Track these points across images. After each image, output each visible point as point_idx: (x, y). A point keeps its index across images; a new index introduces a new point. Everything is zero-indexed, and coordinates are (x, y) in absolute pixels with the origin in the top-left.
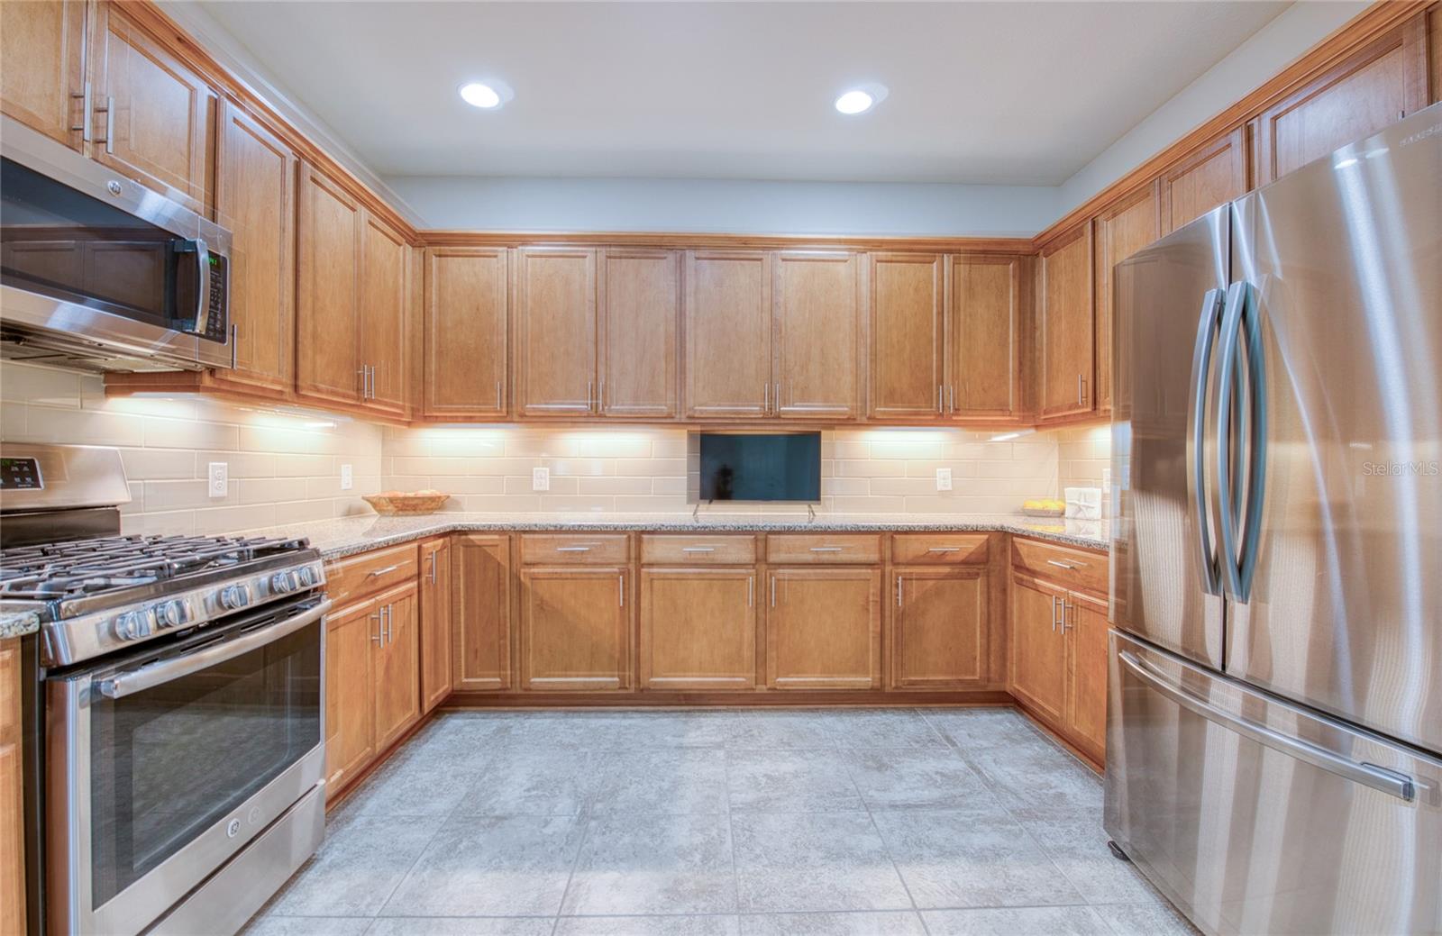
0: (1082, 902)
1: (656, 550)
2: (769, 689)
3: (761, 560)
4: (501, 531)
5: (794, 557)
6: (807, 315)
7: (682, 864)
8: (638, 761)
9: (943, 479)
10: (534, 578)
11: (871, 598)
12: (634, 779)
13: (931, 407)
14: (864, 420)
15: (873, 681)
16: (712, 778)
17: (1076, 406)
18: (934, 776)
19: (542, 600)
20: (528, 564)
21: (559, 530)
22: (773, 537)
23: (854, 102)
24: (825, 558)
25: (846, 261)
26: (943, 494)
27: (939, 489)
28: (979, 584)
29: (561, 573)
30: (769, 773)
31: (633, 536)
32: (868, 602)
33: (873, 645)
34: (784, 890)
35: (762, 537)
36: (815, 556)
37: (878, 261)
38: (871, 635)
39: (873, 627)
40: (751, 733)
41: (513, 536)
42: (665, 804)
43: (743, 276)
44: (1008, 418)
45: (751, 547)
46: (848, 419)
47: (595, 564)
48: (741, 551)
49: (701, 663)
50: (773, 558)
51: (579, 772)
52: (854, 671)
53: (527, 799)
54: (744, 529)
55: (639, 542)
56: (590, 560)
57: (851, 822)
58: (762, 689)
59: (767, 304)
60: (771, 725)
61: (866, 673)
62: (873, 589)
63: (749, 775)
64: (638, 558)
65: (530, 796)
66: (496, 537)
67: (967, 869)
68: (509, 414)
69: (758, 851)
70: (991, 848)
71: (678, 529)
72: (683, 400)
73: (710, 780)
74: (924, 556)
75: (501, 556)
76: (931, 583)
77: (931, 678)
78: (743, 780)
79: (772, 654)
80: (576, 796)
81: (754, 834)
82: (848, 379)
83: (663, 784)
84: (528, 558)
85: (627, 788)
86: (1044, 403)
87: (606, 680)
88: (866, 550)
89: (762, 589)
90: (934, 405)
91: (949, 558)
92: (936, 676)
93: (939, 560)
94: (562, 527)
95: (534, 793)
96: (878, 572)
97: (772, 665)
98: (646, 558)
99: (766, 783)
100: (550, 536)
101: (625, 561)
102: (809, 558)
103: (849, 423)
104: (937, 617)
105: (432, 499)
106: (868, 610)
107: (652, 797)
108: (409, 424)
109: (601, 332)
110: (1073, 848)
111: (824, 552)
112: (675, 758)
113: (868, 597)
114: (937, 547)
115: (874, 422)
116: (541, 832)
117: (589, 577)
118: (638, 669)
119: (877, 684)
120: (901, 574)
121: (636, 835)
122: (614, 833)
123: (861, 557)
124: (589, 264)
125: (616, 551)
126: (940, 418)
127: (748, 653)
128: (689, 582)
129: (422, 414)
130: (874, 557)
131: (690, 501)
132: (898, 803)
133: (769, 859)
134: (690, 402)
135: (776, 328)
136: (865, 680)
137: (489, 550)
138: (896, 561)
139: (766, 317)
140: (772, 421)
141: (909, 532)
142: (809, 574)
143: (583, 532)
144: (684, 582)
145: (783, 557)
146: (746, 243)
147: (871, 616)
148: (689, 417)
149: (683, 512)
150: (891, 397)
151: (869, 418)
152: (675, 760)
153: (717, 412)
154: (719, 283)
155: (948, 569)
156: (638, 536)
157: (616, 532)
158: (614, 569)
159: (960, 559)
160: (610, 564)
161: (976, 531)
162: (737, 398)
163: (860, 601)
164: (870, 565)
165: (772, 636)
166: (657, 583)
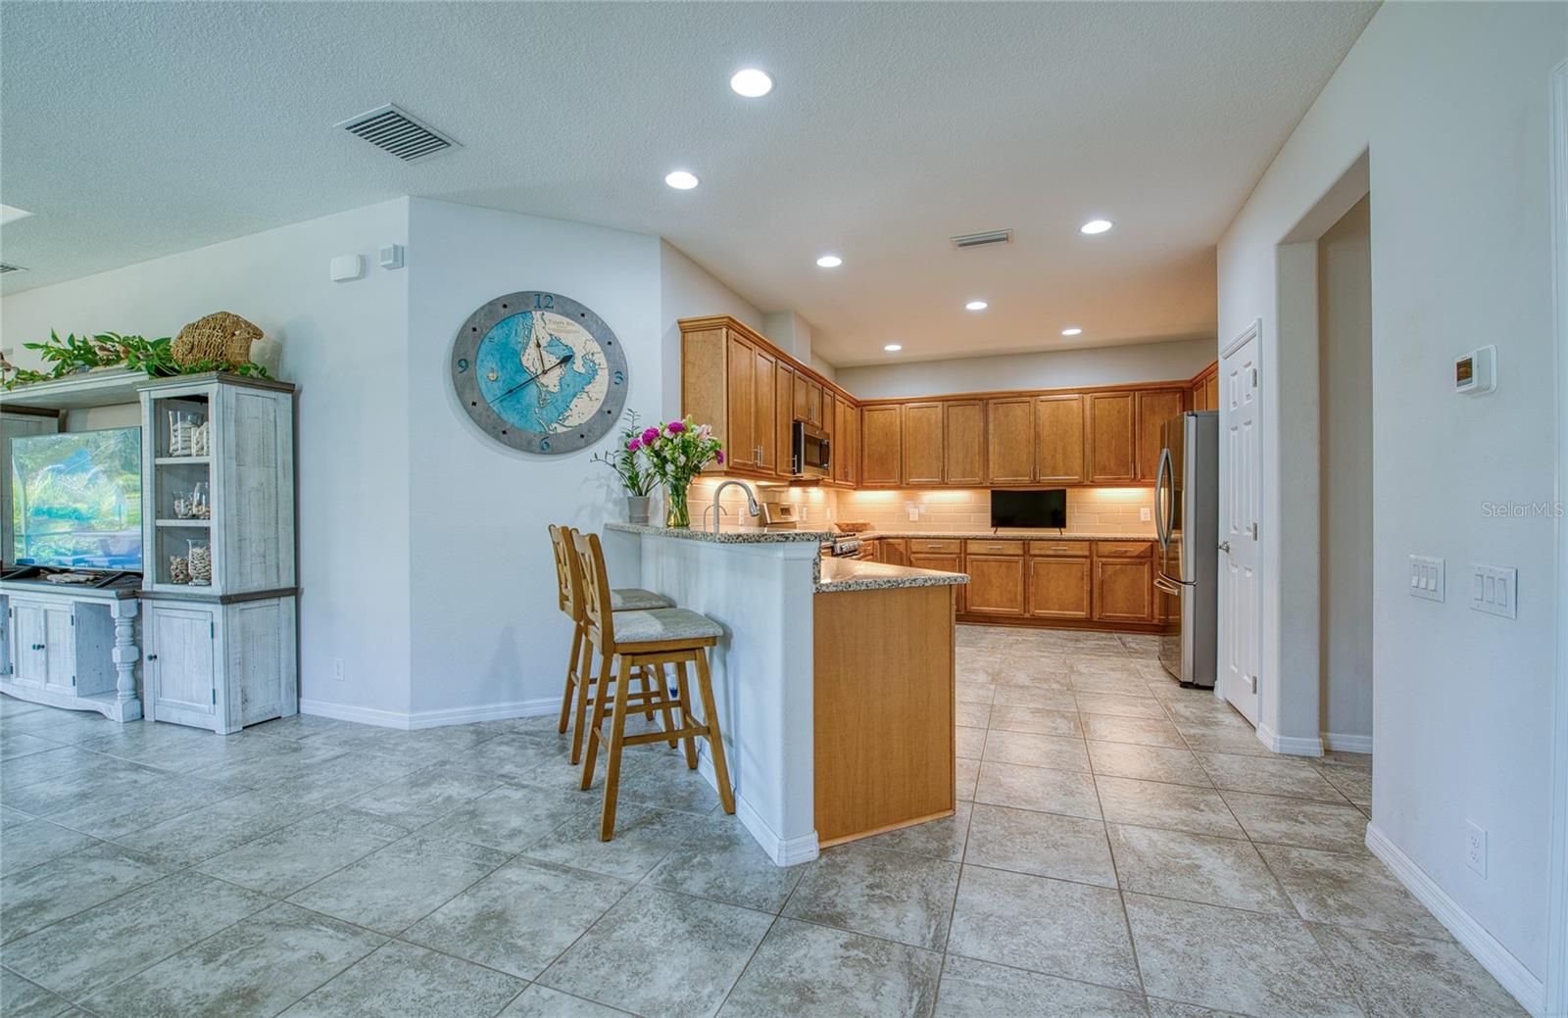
1: (972, 547)
2: (1030, 616)
3: (1026, 552)
4: (902, 538)
5: (1043, 552)
6: (1055, 429)
9: (1144, 515)
10: (916, 559)
11: (1086, 573)
13: (1129, 476)
14: (1088, 483)
15: (1086, 615)
20: (914, 553)
21: (928, 538)
22: (1034, 543)
24: (1061, 553)
25: (1077, 400)
26: (1144, 522)
27: (1141, 520)
28: (1146, 568)
29: (929, 557)
31: (962, 541)
32: (1083, 575)
33: (1086, 596)
35: (1026, 542)
36: (1054, 551)
37: (1096, 398)
38: (1085, 592)
39: (1087, 588)
43: (1019, 411)
45: (1022, 547)
46: (1079, 482)
47: (944, 553)
48: (1015, 549)
49: (996, 602)
50: (1032, 552)
52: (1076, 609)
54: (1018, 539)
55: (966, 543)
56: (943, 551)
58: (1027, 615)
59: (1032, 425)
61: (1083, 611)
62: (1086, 568)
64: (966, 551)
66: (901, 540)
68: (902, 483)
71: (984, 537)
72: (988, 476)
74: (1114, 552)
75: (902, 549)
76: (1118, 566)
77: (1119, 616)
79: (1032, 599)
82: (1078, 463)
84: (914, 550)
88: (1082, 550)
89: (1026, 566)
90: (1130, 474)
92: (1119, 612)
93: (1123, 555)
94: (929, 536)
96: (1089, 560)
97: (1032, 603)
98: (968, 551)
100: (924, 540)
101: (958, 551)
102: (1051, 553)
103: (1079, 485)
104: (1121, 583)
105: (864, 524)
106: (1083, 579)
108: (855, 489)
109: (946, 443)
111: (1059, 550)
113: (1084, 572)
114: (1123, 548)
117: (942, 559)
118: (966, 603)
119: (1089, 616)
120: (1101, 562)
123: (1080, 553)
124: (939, 410)
125: (955, 547)
126: (1134, 482)
127: (1020, 598)
128: (990, 563)
129: (860, 485)
130: (1087, 553)
131: (993, 525)
134: (991, 476)
135: (1037, 436)
136: (1081, 614)
137: (897, 546)
138: (1098, 554)
139: (1032, 431)
140: (1035, 485)
141: (1106, 540)
142: (1052, 560)
143: (939, 538)
144: (988, 562)
145: (1037, 552)
146: (1020, 394)
147: (1085, 583)
148: (992, 482)
149: (990, 532)
150: (1104, 470)
151: (1092, 482)
153: (1006, 480)
154: (1007, 415)
155: (1128, 560)
156: (965, 540)
157: (954, 538)
158: (954, 556)
159: (1135, 554)
160: (952, 554)
161: (1144, 541)
162: (1016, 474)
163: (1079, 574)
164: (1085, 557)
165: (1032, 590)
166: (974, 563)
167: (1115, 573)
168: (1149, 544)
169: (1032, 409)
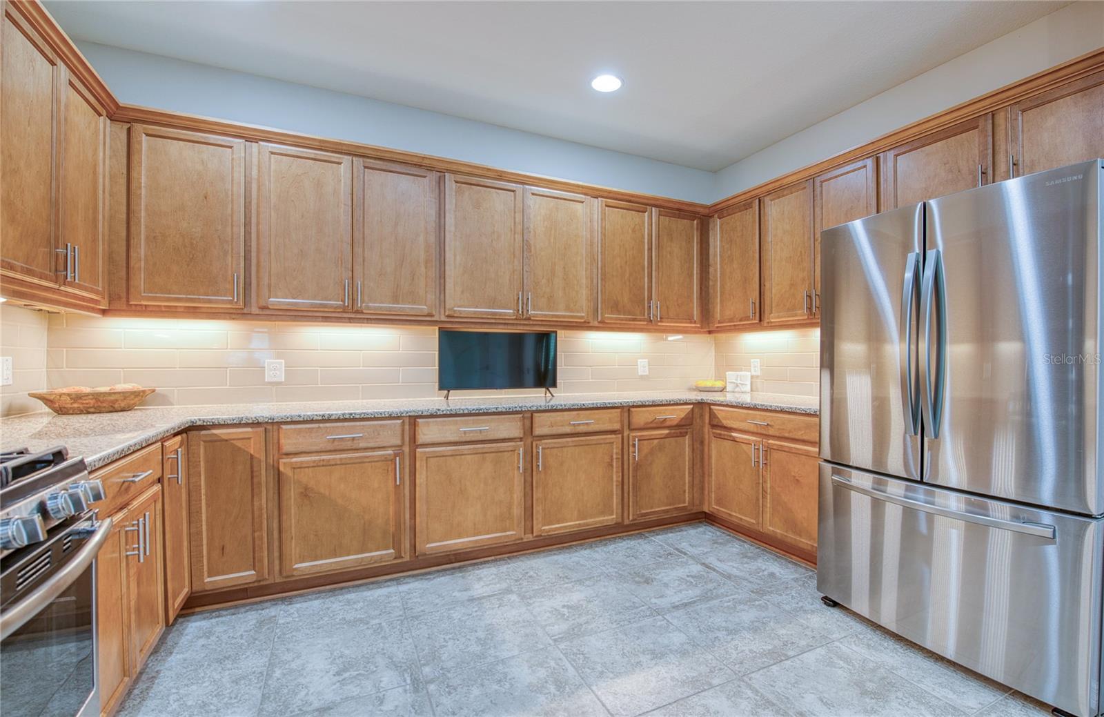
0: (830, 641)
1: (432, 431)
2: (536, 536)
3: (528, 434)
4: (256, 424)
5: (555, 430)
6: (552, 240)
7: (542, 698)
8: (440, 620)
9: (643, 367)
10: (300, 467)
11: (615, 456)
12: (447, 638)
13: (644, 315)
14: (596, 324)
15: (617, 518)
16: (520, 619)
17: (747, 318)
18: (688, 579)
19: (306, 488)
20: (288, 454)
21: (326, 420)
22: (538, 414)
23: (606, 83)
24: (581, 428)
25: (583, 202)
26: (642, 377)
27: (640, 374)
28: (687, 440)
29: (329, 460)
30: (566, 604)
31: (407, 421)
32: (612, 460)
33: (616, 491)
34: (640, 692)
35: (528, 416)
36: (572, 427)
37: (606, 206)
38: (615, 484)
39: (616, 477)
40: (529, 575)
41: (269, 427)
42: (492, 651)
43: (498, 202)
44: (693, 325)
45: (520, 424)
46: (585, 322)
47: (366, 449)
48: (510, 428)
49: (475, 524)
50: (538, 431)
51: (384, 643)
52: (603, 513)
53: (343, 683)
54: (514, 410)
55: (415, 425)
56: (362, 445)
57: (654, 626)
58: (528, 538)
59: (519, 228)
60: (542, 566)
61: (612, 513)
62: (616, 450)
63: (550, 610)
64: (413, 438)
65: (344, 679)
66: (249, 429)
67: (752, 638)
68: (247, 306)
69: (599, 668)
70: (756, 619)
71: (454, 412)
72: (443, 302)
73: (519, 621)
74: (651, 422)
75: (254, 447)
76: (656, 441)
77: (657, 510)
78: (548, 614)
79: (538, 509)
80: (397, 667)
81: (586, 655)
82: (584, 292)
83: (477, 634)
84: (289, 448)
85: (445, 646)
86: (718, 316)
87: (381, 554)
88: (609, 421)
89: (531, 457)
90: (646, 314)
91: (668, 423)
92: (658, 505)
93: (660, 425)
94: (330, 415)
95: (346, 675)
96: (620, 436)
97: (537, 516)
98: (421, 440)
99: (569, 612)
100: (316, 425)
101: (398, 442)
102: (568, 430)
103: (584, 325)
104: (659, 466)
105: (137, 394)
106: (612, 466)
107: (475, 648)
108: (104, 312)
109: (358, 233)
110: (802, 607)
111: (579, 425)
112: (474, 610)
113: (612, 456)
114: (660, 415)
115: (604, 326)
116: (381, 710)
117: (361, 462)
118: (413, 538)
119: (620, 520)
120: (636, 437)
121: (482, 685)
122: (459, 690)
123: (605, 426)
124: (344, 170)
125: (391, 435)
126: (651, 324)
127: (517, 511)
128: (463, 457)
130: (617, 426)
132: (677, 604)
133: (612, 673)
134: (449, 303)
135: (526, 247)
136: (610, 519)
137: (239, 444)
138: (632, 427)
139: (518, 237)
140: (522, 322)
141: (641, 405)
142: (567, 442)
143: (354, 420)
144: (458, 457)
145: (544, 431)
146: (500, 176)
147: (615, 470)
148: (449, 316)
150: (616, 307)
151: (600, 322)
152: (476, 611)
153: (475, 312)
154: (477, 205)
155: (666, 432)
156: (413, 421)
157: (390, 417)
158: (390, 452)
159: (675, 423)
160: (384, 448)
161: (686, 404)
162: (493, 303)
163: (607, 459)
164: (613, 432)
165: (537, 494)
166: (432, 461)
167: (652, 452)
168: (692, 406)
169: (519, 205)
